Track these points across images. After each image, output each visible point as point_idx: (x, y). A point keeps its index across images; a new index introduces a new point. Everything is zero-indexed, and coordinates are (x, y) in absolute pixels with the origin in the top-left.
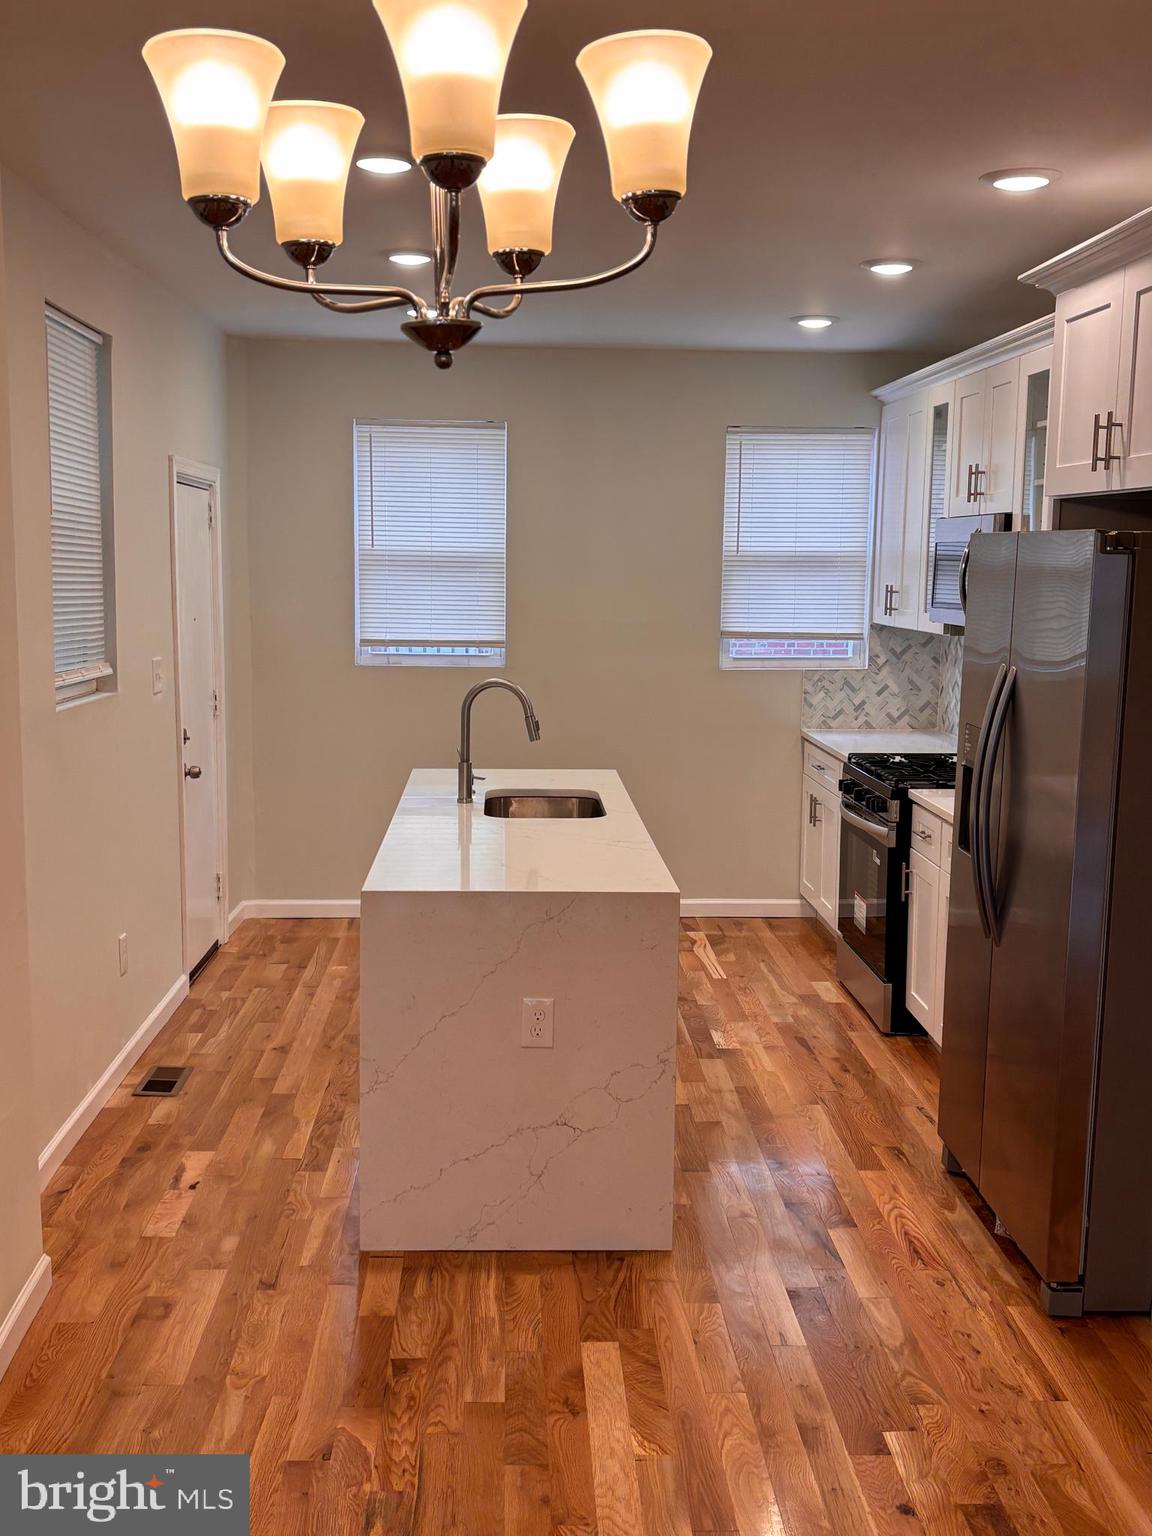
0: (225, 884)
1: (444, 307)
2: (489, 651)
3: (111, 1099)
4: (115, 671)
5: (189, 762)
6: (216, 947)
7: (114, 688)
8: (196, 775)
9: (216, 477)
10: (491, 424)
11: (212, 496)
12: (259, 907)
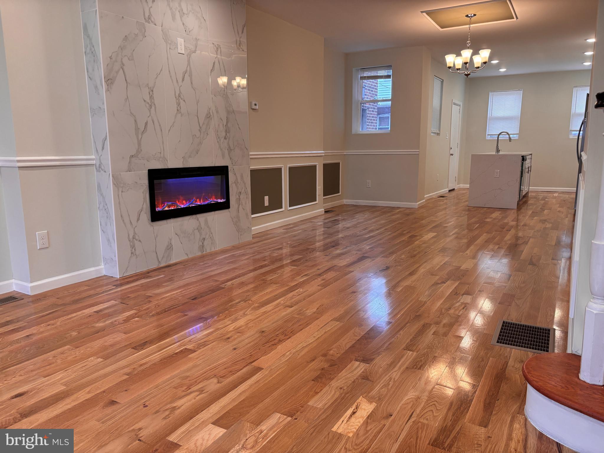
0: (457, 178)
1: (467, 73)
2: (515, 136)
3: (434, 197)
4: (440, 132)
5: (451, 152)
6: (454, 190)
7: (440, 135)
8: (452, 155)
9: (461, 104)
10: (519, 90)
11: (460, 107)
12: (463, 186)
